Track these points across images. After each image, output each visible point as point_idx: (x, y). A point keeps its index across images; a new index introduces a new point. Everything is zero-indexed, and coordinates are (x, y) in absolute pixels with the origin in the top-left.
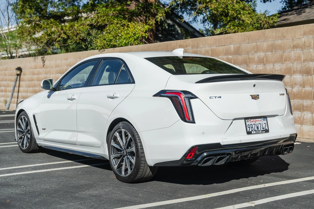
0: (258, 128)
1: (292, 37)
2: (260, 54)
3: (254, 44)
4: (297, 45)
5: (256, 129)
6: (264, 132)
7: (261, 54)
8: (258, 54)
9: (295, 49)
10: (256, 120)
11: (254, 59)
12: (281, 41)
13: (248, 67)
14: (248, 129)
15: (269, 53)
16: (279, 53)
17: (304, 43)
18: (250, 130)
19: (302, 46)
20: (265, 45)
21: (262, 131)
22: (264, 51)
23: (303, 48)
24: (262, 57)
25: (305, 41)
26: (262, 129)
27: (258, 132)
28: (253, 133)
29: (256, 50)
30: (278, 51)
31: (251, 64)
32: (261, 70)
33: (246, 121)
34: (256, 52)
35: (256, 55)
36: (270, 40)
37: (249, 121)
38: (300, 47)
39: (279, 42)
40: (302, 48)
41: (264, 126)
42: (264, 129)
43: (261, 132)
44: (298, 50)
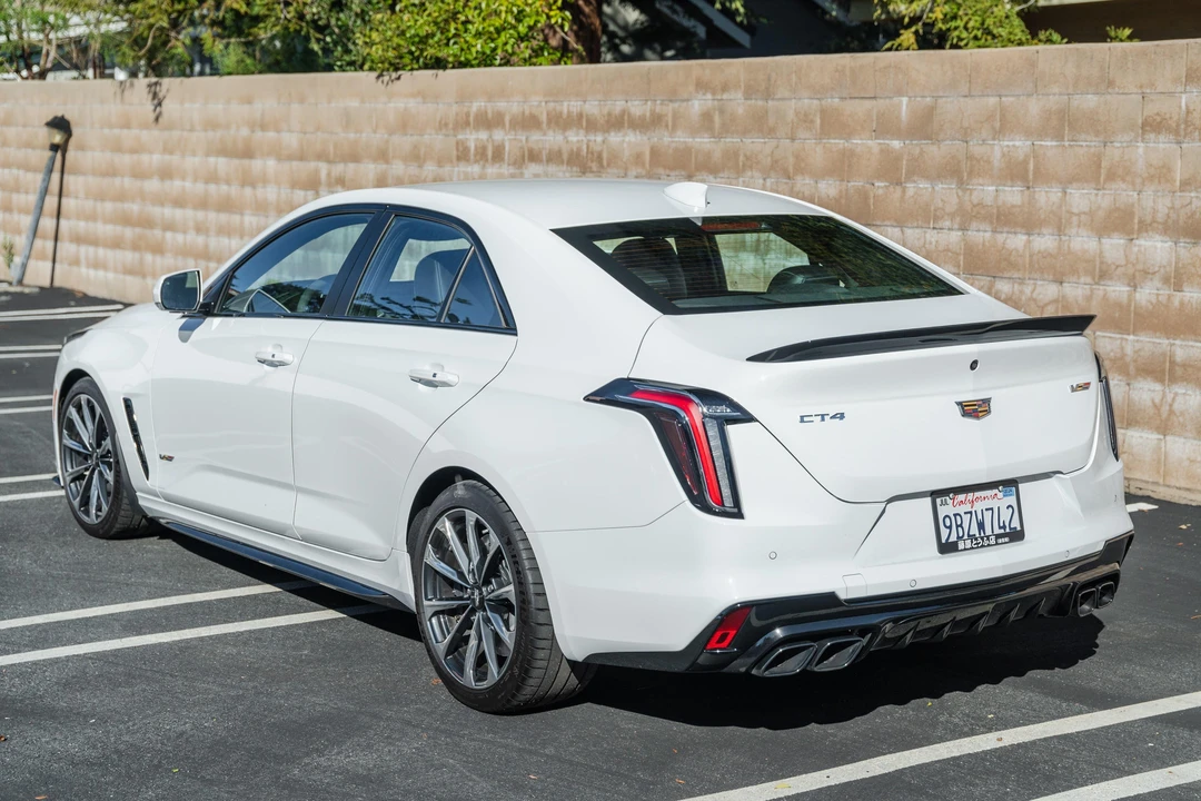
1: (1141, 87)
2: (1011, 143)
3: (993, 101)
4: (1159, 119)
7: (1017, 143)
8: (1006, 143)
9: (1152, 136)
11: (988, 162)
12: (1095, 98)
13: (965, 190)
15: (1049, 143)
16: (1087, 145)
17: (1188, 112)
19: (1178, 125)
20: (1034, 108)
22: (1028, 133)
23: (1182, 133)
24: (1021, 158)
25: (1191, 108)
29: (997, 125)
30: (1083, 136)
31: (975, 181)
32: (1013, 206)
34: (998, 133)
35: (996, 148)
36: (1056, 90)
38: (1169, 130)
39: (1090, 101)
40: (1177, 133)
44: (1162, 138)
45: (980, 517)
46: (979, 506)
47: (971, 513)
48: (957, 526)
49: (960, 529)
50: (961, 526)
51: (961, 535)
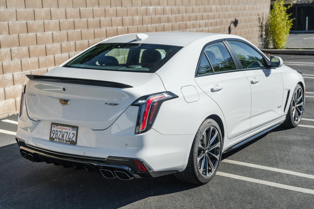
0: (63, 136)
5: (61, 137)
6: (69, 143)
10: (64, 127)
14: (52, 135)
18: (54, 137)
21: (67, 141)
26: (67, 139)
27: (61, 141)
28: (55, 140)
33: (53, 126)
37: (56, 126)
41: (71, 136)
42: (70, 139)
43: (65, 142)
45: (63, 133)
46: (64, 131)
47: (61, 132)
48: (56, 134)
49: (56, 135)
50: (57, 134)
51: (56, 137)
